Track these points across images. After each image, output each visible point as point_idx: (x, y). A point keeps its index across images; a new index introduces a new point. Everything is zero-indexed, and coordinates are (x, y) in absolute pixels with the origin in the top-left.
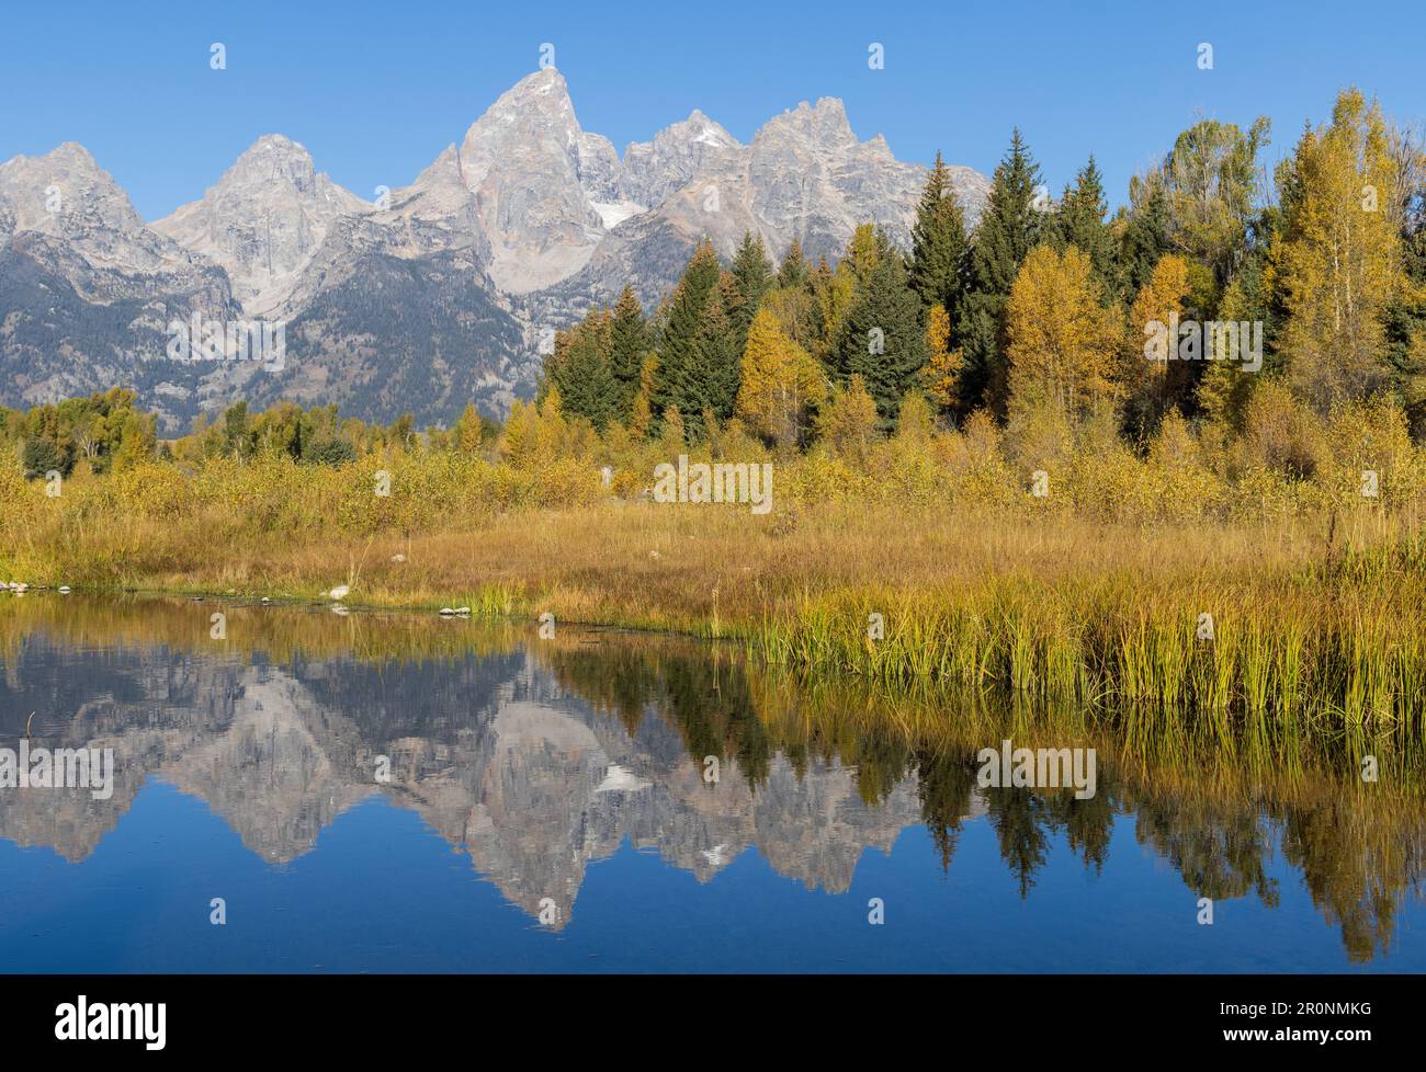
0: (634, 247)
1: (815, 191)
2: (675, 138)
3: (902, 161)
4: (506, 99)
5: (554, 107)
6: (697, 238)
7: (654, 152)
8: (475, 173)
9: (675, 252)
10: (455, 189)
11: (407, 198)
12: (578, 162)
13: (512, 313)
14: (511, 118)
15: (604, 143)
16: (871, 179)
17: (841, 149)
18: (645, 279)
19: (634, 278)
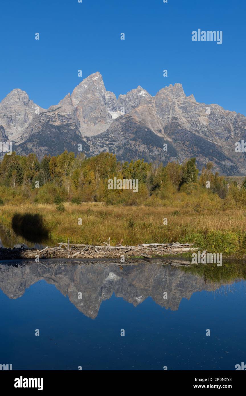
0: (122, 124)
1: (174, 110)
2: (133, 93)
3: (198, 102)
4: (85, 81)
5: (98, 83)
6: (140, 122)
7: (127, 97)
8: (76, 101)
9: (134, 126)
10: (70, 106)
11: (56, 108)
12: (105, 99)
13: (87, 142)
14: (86, 86)
15: (112, 94)
16: (190, 107)
17: (181, 98)
18: (125, 134)
19: (122, 133)
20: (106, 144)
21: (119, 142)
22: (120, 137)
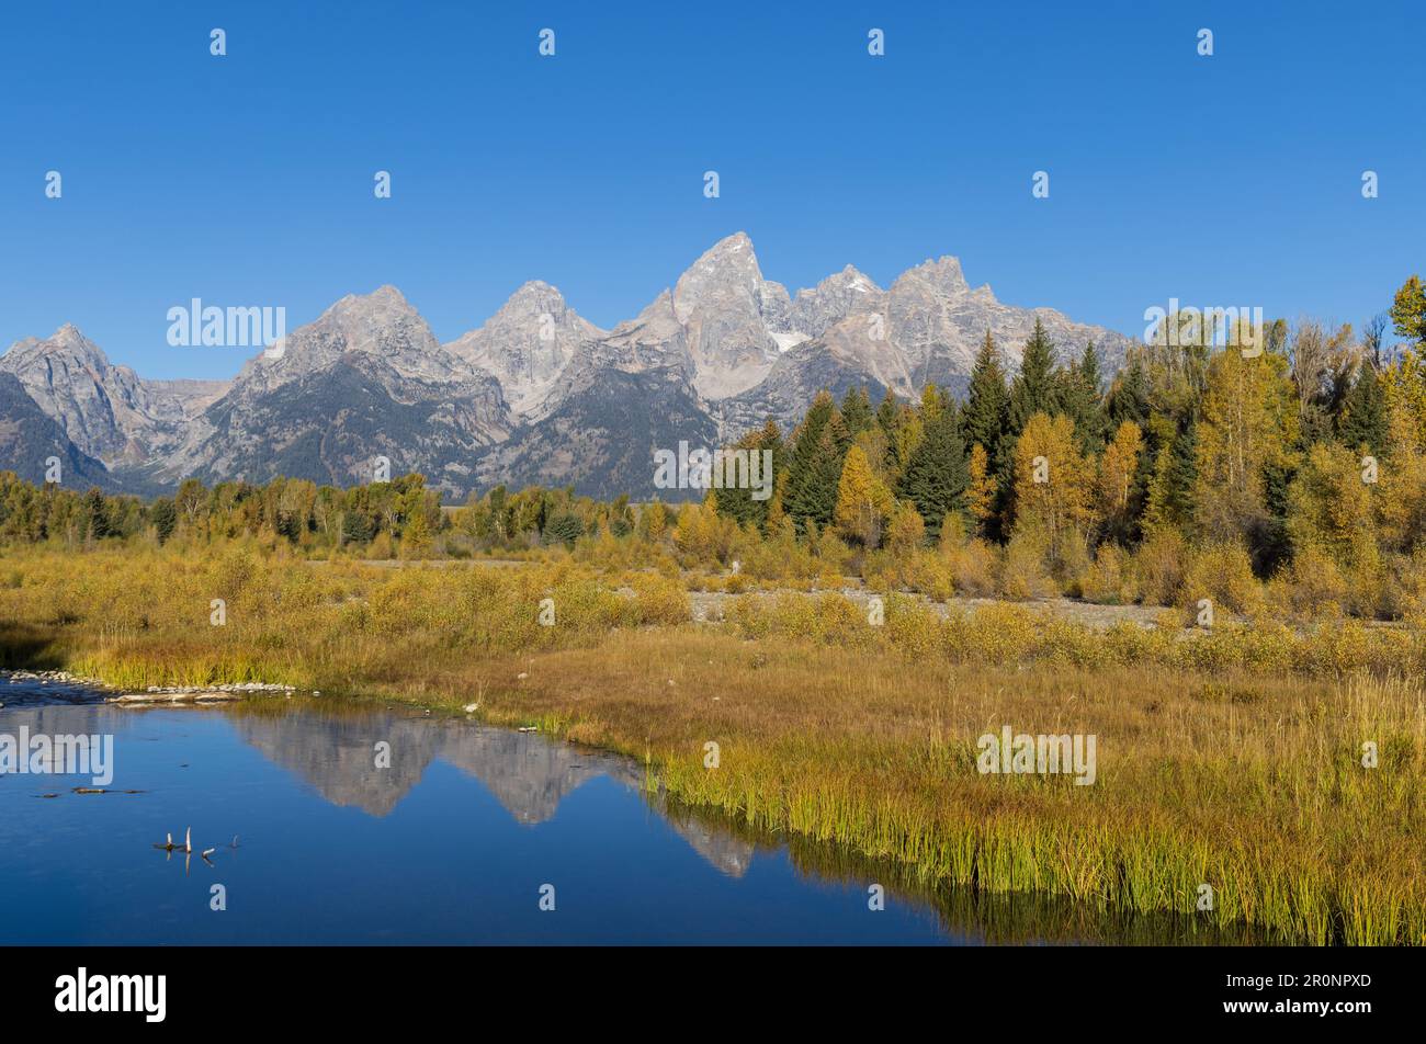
0: (802, 366)
1: (937, 325)
2: (833, 285)
3: (1004, 304)
4: (708, 256)
5: (743, 262)
6: (848, 359)
7: (818, 295)
8: (684, 309)
9: (831, 370)
10: (669, 321)
11: (633, 328)
12: (760, 302)
13: (710, 414)
14: (711, 270)
15: (779, 289)
16: (979, 316)
17: (957, 295)
18: (810, 390)
19: (802, 389)
20: (759, 419)
21: (792, 413)
22: (796, 398)
